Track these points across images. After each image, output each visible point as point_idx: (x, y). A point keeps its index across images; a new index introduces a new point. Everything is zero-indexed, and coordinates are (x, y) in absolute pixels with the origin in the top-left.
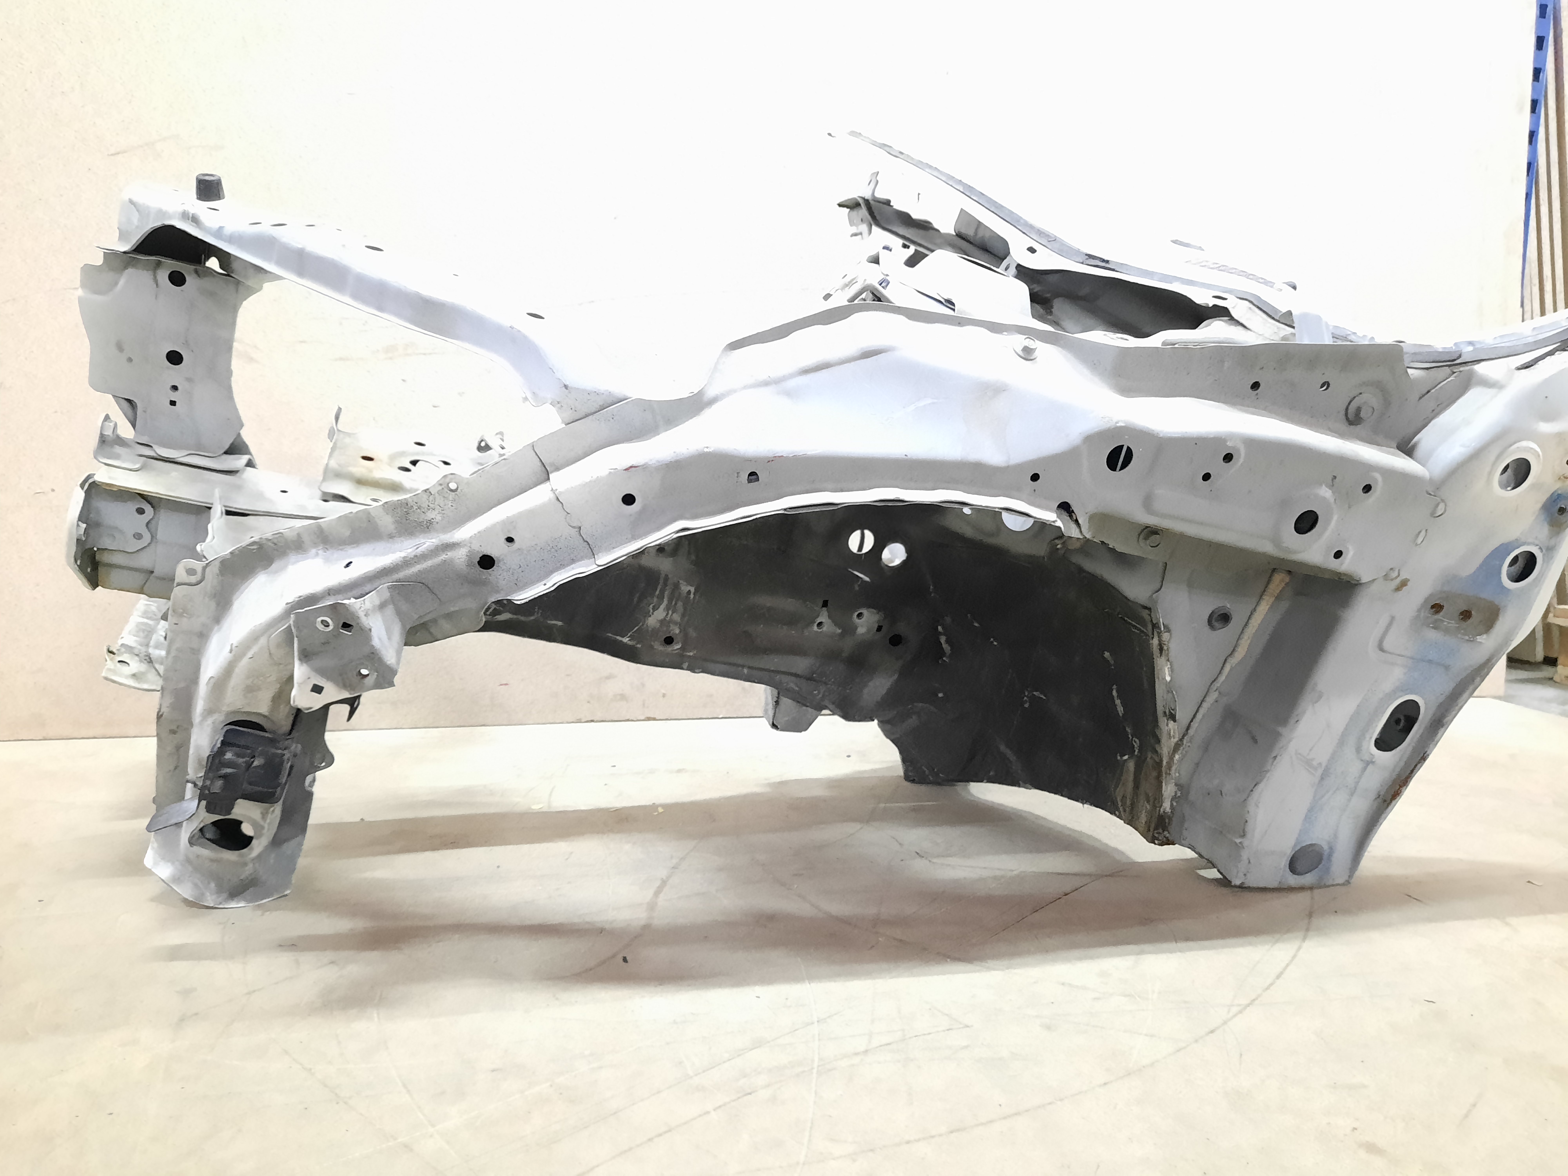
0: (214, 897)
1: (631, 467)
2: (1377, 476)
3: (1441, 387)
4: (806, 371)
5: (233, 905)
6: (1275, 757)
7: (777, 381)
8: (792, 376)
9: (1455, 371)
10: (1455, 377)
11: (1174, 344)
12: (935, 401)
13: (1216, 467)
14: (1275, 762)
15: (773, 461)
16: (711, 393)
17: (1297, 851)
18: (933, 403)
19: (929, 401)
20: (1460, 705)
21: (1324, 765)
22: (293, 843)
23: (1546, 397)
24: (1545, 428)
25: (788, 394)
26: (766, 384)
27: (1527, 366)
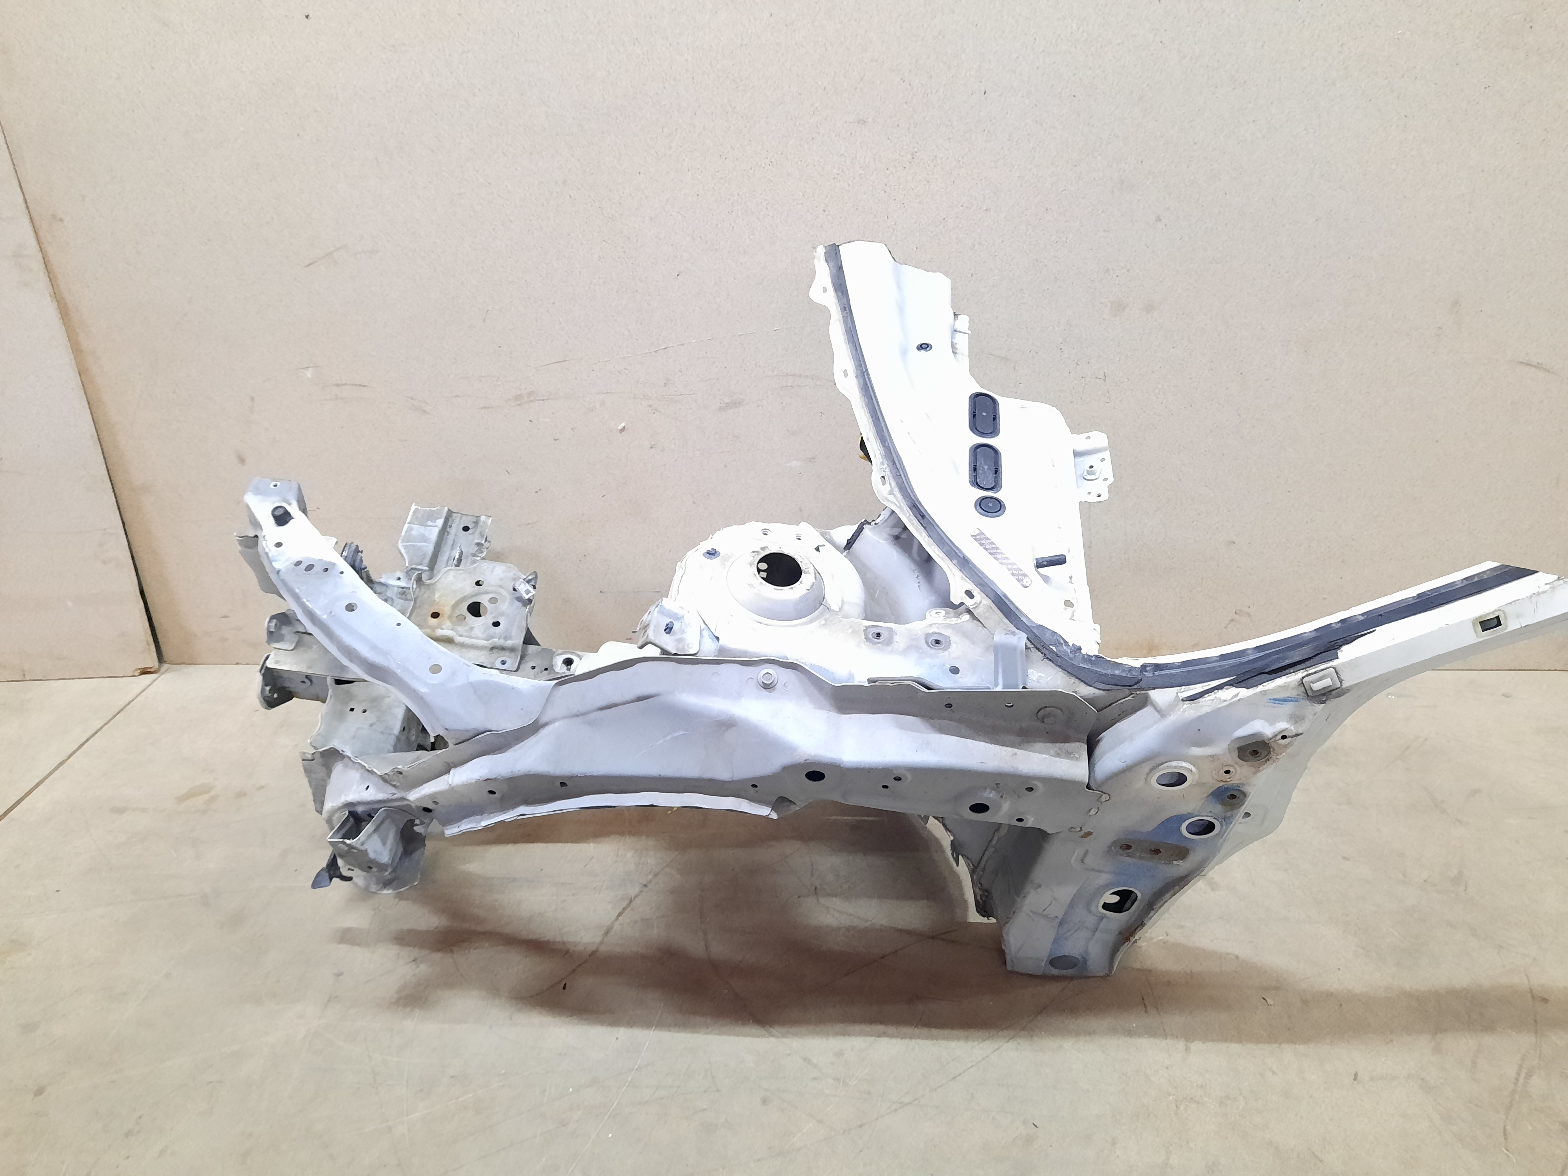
0: (375, 886)
1: (488, 779)
2: (1036, 782)
3: (1121, 703)
4: (601, 709)
5: (385, 892)
6: (1014, 913)
7: (583, 714)
8: (593, 711)
9: (1133, 693)
10: (1133, 697)
11: (875, 682)
12: (686, 732)
13: (891, 783)
14: (1014, 915)
15: (573, 777)
16: (543, 720)
17: (1054, 958)
18: (684, 734)
19: (682, 733)
20: (1165, 900)
21: (1060, 917)
22: (418, 852)
23: (1199, 730)
24: (1196, 751)
25: (590, 723)
26: (576, 716)
27: (1192, 699)
